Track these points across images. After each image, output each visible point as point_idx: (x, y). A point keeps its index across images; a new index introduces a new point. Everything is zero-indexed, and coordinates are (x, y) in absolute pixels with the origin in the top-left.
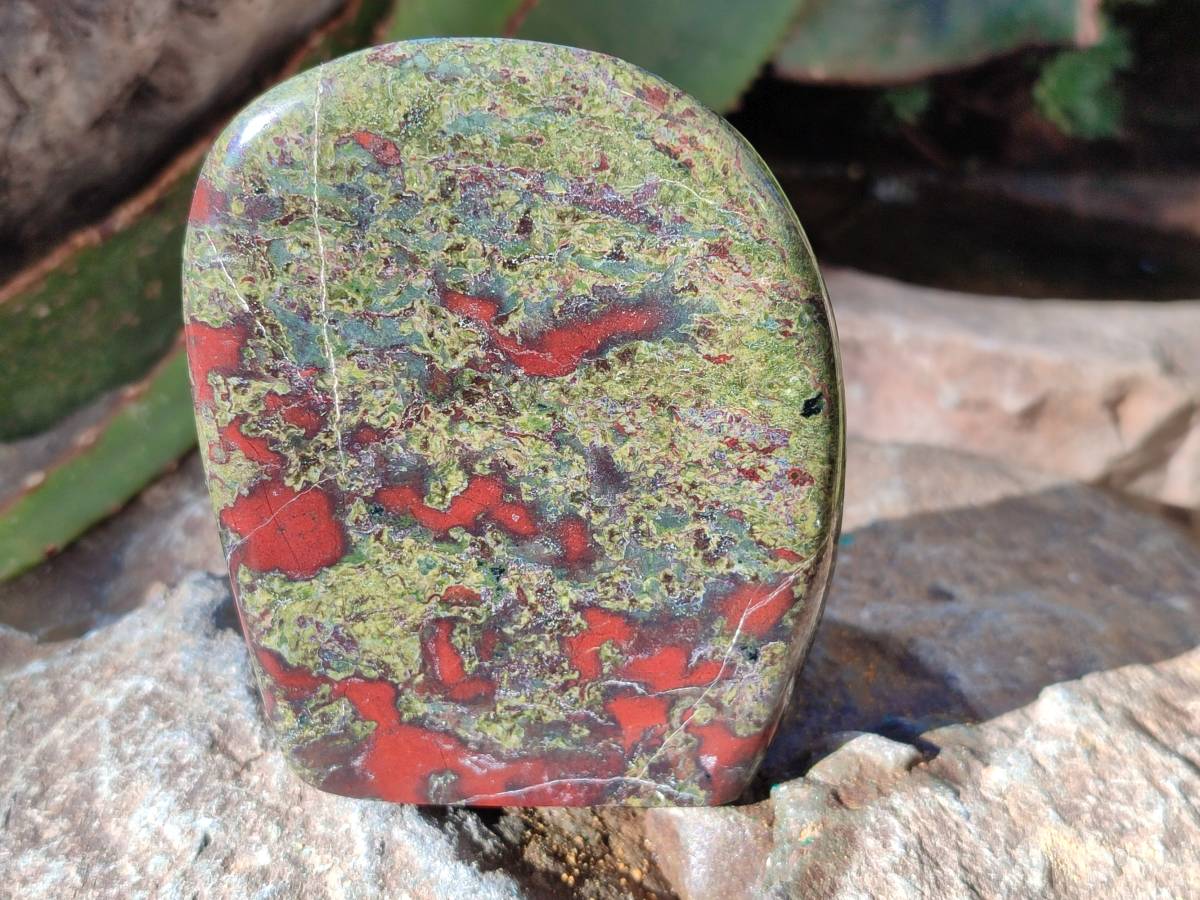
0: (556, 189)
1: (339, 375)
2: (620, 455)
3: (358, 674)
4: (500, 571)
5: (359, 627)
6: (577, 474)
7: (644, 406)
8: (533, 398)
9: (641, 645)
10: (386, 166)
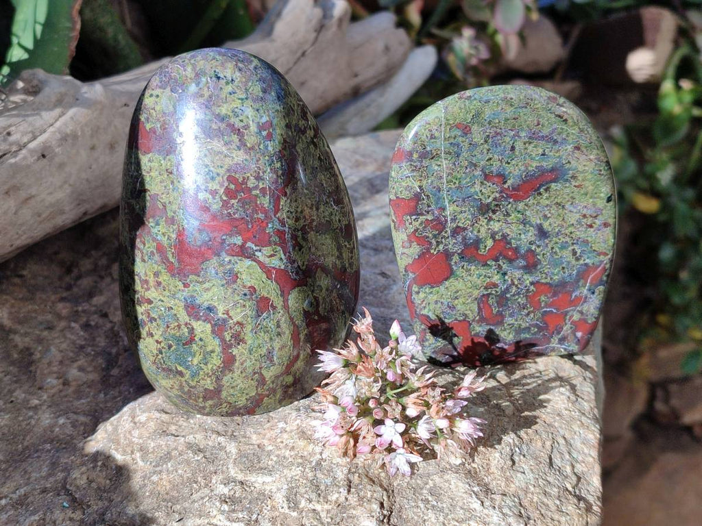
0: (523, 134)
1: (450, 210)
2: (546, 225)
3: (456, 319)
4: (505, 274)
5: (456, 302)
6: (531, 234)
7: (554, 206)
8: (516, 209)
9: (555, 294)
10: (466, 134)
